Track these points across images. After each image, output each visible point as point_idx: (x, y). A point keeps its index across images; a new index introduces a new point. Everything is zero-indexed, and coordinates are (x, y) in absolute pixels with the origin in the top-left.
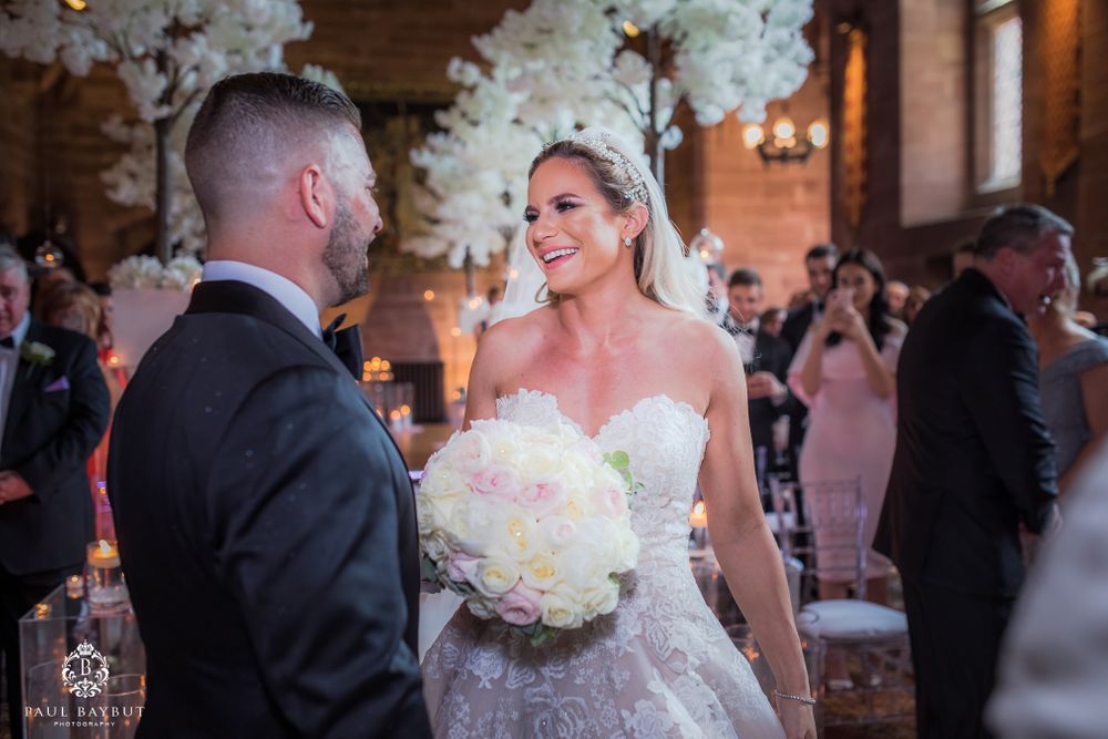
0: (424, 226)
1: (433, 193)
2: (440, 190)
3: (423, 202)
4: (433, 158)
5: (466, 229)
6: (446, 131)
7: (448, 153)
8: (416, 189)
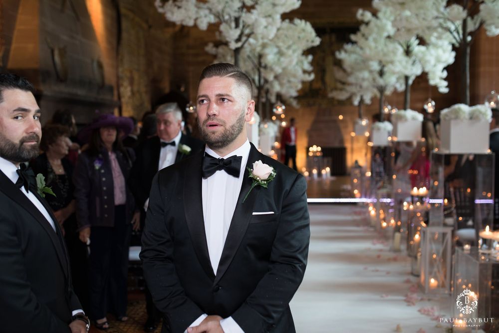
0: (339, 85)
1: (344, 71)
2: (349, 70)
3: (339, 75)
4: (347, 55)
5: (361, 87)
6: (354, 43)
7: (354, 52)
8: (335, 69)
